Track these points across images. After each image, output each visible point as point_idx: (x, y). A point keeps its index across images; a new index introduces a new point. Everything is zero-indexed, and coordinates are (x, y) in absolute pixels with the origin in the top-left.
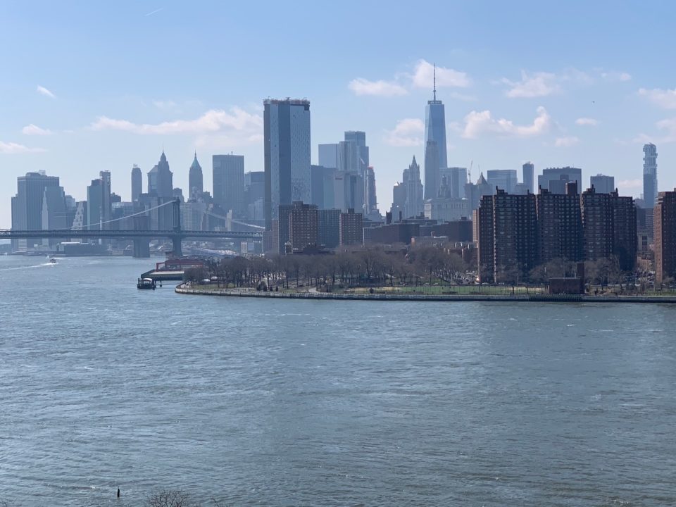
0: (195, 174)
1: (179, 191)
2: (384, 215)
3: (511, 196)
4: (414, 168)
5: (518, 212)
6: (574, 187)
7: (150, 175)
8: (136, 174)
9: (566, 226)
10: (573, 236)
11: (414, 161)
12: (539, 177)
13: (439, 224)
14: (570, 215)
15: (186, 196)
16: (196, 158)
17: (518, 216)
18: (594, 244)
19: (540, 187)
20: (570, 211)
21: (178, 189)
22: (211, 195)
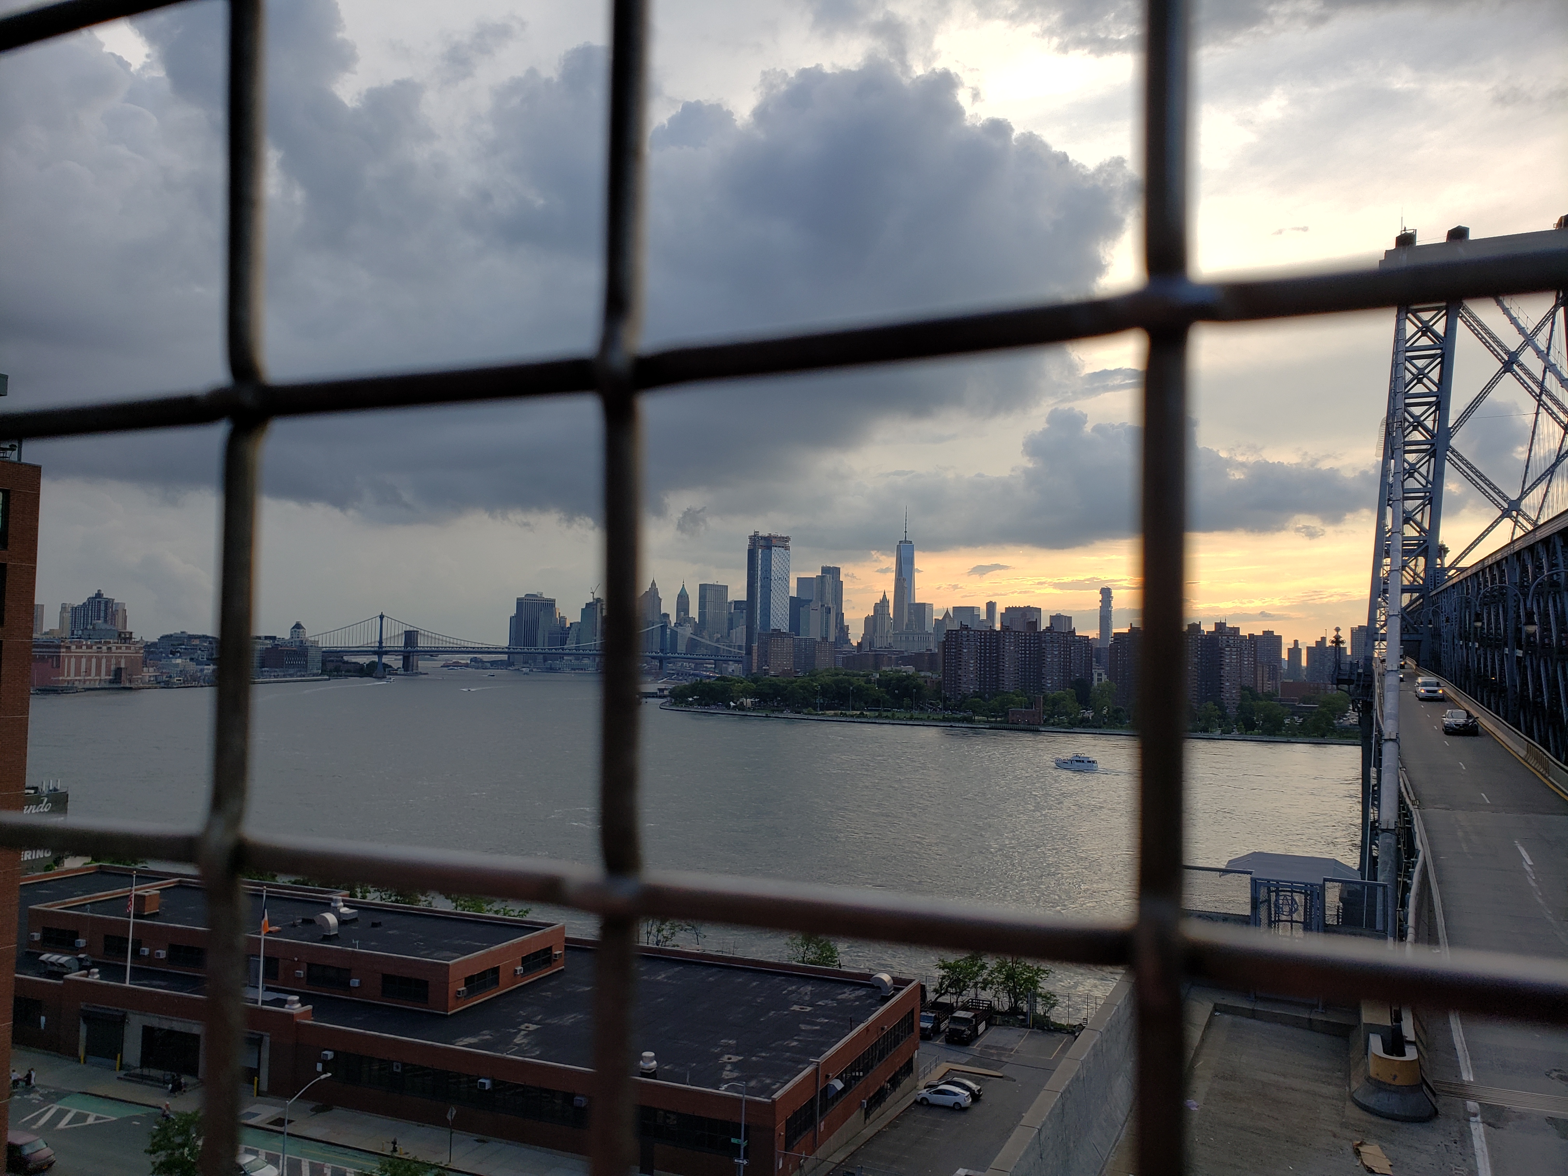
0: (683, 600)
1: (666, 616)
2: (855, 644)
3: (975, 631)
4: (884, 600)
5: (981, 646)
6: (1034, 624)
9: (1025, 661)
10: (1032, 670)
11: (884, 596)
12: (1002, 614)
13: (906, 654)
14: (1030, 650)
15: (673, 619)
16: (683, 586)
17: (981, 649)
18: (1052, 679)
19: (1002, 623)
20: (1030, 646)
21: (666, 613)
22: (697, 620)
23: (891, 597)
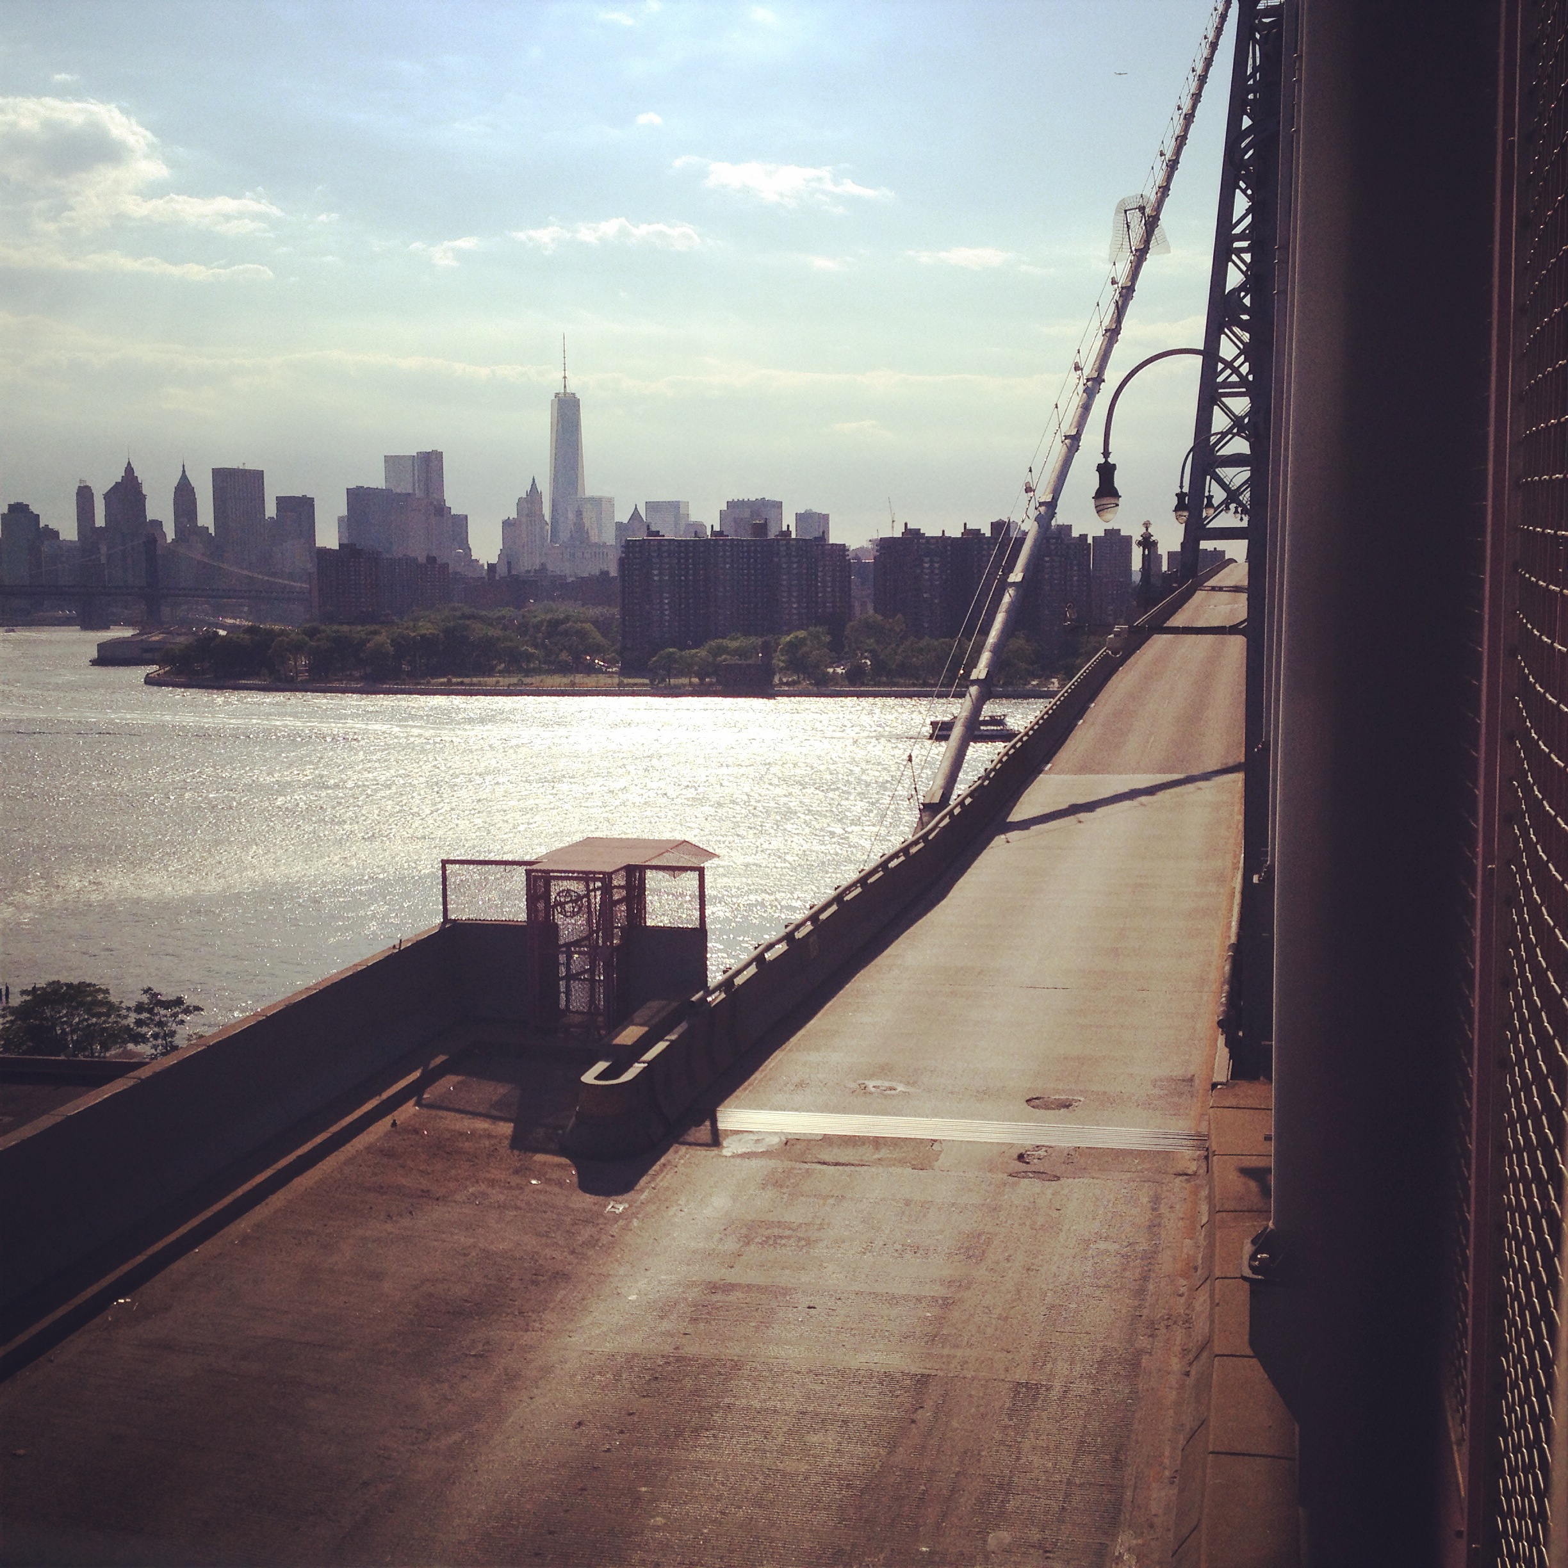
0: (184, 493)
1: (158, 524)
3: (669, 540)
4: (533, 496)
7: (107, 496)
8: (84, 495)
11: (534, 485)
16: (184, 471)
21: (156, 521)
22: (212, 531)
23: (545, 489)
